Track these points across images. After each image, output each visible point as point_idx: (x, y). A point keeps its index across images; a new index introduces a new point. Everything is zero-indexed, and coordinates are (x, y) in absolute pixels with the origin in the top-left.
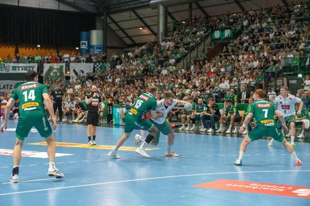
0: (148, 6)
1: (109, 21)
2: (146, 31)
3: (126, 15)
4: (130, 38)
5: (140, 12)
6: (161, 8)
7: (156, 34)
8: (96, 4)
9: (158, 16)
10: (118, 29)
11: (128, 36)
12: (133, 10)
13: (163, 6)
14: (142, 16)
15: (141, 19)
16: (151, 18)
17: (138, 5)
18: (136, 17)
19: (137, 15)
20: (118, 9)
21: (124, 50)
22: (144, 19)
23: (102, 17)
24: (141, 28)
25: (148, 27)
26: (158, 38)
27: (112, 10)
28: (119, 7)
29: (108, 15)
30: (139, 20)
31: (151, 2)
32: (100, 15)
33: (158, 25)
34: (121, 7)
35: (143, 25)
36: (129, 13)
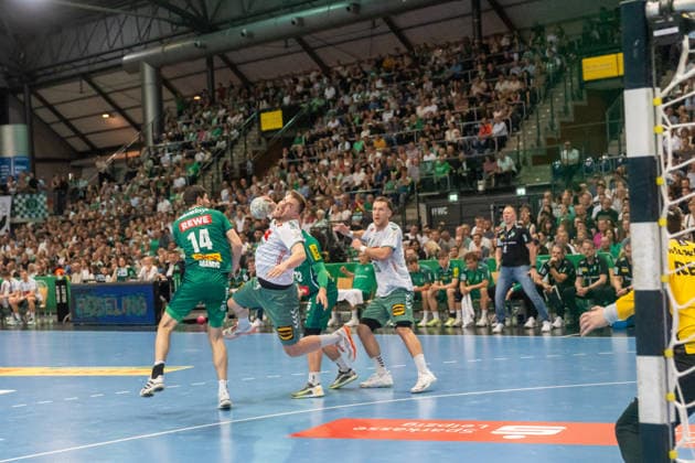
0: (119, 67)
1: (35, 103)
2: (117, 121)
3: (72, 89)
4: (83, 137)
5: (103, 81)
6: (148, 71)
7: (138, 127)
8: (6, 69)
9: (142, 86)
10: (56, 119)
11: (77, 133)
12: (87, 77)
13: (152, 65)
14: (107, 90)
15: (105, 96)
16: (129, 92)
17: (97, 66)
18: (94, 92)
19: (94, 86)
20: (53, 77)
21: (72, 164)
22: (112, 96)
23: (21, 97)
24: (106, 116)
25: (121, 112)
26: (145, 135)
27: (39, 80)
28: (54, 73)
29: (33, 90)
30: (101, 99)
31: (125, 58)
32: (16, 91)
33: (143, 106)
34: (60, 72)
35: (110, 108)
36: (78, 83)
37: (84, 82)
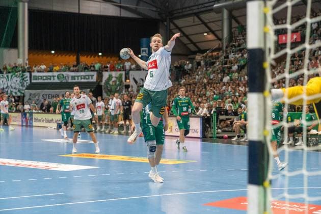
0: (211, 10)
1: (172, 26)
2: (211, 37)
3: (190, 20)
4: (194, 44)
5: (205, 17)
6: (225, 13)
7: (220, 39)
8: (159, 10)
9: (222, 20)
11: (192, 42)
12: (197, 14)
13: (227, 9)
14: (206, 21)
15: (205, 24)
16: (216, 23)
17: (202, 10)
18: (200, 22)
19: (201, 20)
20: (181, 14)
21: (189, 57)
22: (209, 25)
23: (165, 23)
24: (205, 34)
25: (213, 32)
26: (222, 43)
27: (175, 15)
28: (182, 12)
29: (171, 20)
30: (203, 26)
31: (215, 6)
32: (163, 21)
33: (222, 30)
34: (185, 12)
35: (208, 30)
36: (192, 18)
37: (195, 17)
